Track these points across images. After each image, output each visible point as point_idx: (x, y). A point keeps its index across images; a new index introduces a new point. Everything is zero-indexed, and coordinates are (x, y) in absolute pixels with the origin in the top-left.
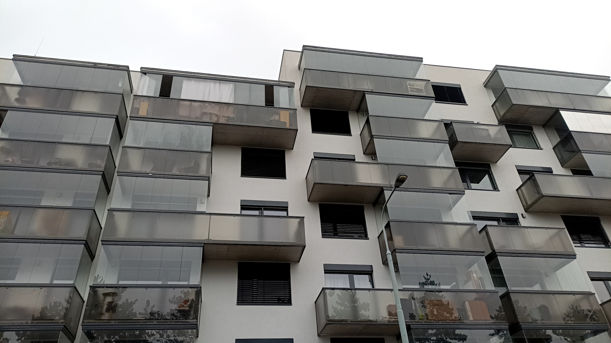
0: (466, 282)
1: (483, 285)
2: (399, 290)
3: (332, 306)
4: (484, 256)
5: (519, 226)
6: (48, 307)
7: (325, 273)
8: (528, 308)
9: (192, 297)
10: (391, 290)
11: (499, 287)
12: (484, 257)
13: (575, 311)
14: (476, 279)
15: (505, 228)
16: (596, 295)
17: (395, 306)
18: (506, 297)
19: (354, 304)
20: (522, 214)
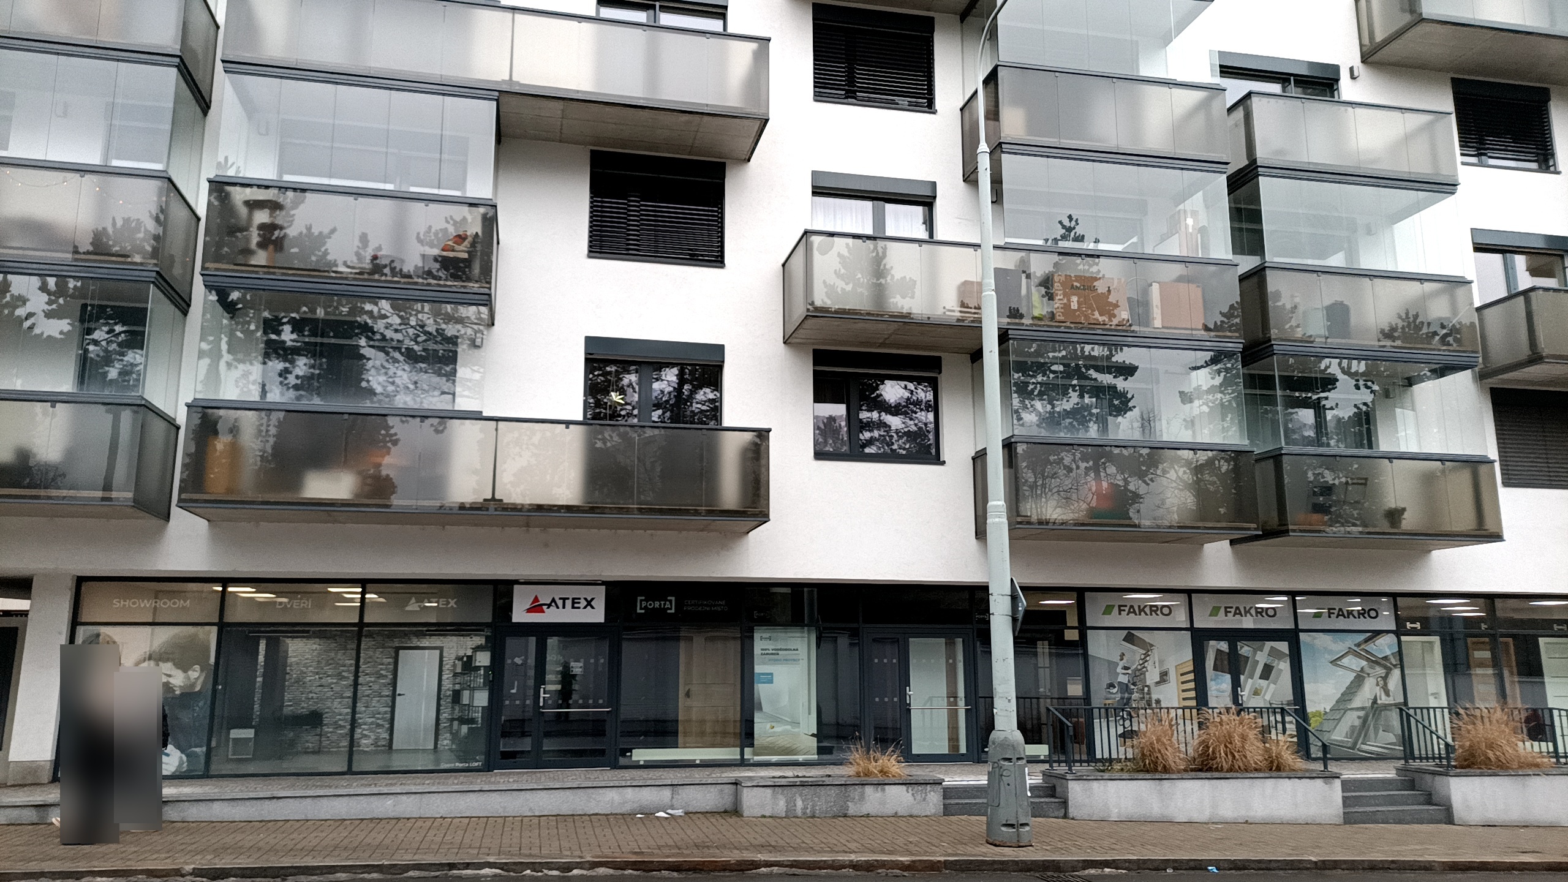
0: (1163, 238)
1: (1205, 247)
2: (995, 247)
3: (824, 282)
4: (1225, 173)
5: (1336, 99)
6: (110, 230)
7: (814, 193)
8: (1301, 309)
9: (475, 227)
10: (976, 246)
11: (1244, 254)
12: (1224, 176)
13: (1409, 323)
14: (1191, 231)
15: (1298, 103)
16: (1474, 286)
17: (980, 284)
18: (1255, 280)
19: (878, 280)
20: (1351, 69)
